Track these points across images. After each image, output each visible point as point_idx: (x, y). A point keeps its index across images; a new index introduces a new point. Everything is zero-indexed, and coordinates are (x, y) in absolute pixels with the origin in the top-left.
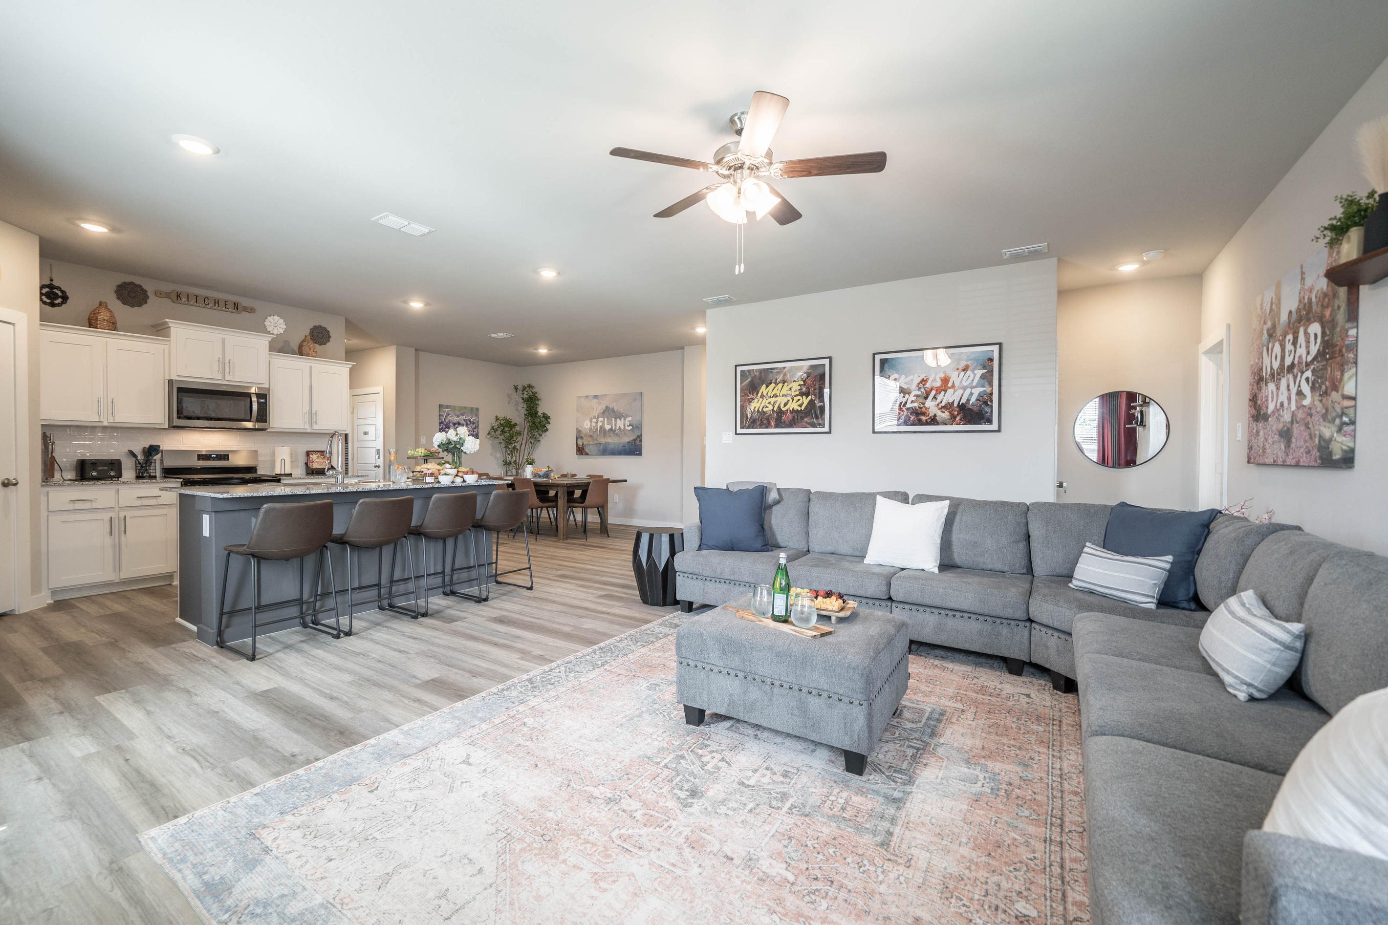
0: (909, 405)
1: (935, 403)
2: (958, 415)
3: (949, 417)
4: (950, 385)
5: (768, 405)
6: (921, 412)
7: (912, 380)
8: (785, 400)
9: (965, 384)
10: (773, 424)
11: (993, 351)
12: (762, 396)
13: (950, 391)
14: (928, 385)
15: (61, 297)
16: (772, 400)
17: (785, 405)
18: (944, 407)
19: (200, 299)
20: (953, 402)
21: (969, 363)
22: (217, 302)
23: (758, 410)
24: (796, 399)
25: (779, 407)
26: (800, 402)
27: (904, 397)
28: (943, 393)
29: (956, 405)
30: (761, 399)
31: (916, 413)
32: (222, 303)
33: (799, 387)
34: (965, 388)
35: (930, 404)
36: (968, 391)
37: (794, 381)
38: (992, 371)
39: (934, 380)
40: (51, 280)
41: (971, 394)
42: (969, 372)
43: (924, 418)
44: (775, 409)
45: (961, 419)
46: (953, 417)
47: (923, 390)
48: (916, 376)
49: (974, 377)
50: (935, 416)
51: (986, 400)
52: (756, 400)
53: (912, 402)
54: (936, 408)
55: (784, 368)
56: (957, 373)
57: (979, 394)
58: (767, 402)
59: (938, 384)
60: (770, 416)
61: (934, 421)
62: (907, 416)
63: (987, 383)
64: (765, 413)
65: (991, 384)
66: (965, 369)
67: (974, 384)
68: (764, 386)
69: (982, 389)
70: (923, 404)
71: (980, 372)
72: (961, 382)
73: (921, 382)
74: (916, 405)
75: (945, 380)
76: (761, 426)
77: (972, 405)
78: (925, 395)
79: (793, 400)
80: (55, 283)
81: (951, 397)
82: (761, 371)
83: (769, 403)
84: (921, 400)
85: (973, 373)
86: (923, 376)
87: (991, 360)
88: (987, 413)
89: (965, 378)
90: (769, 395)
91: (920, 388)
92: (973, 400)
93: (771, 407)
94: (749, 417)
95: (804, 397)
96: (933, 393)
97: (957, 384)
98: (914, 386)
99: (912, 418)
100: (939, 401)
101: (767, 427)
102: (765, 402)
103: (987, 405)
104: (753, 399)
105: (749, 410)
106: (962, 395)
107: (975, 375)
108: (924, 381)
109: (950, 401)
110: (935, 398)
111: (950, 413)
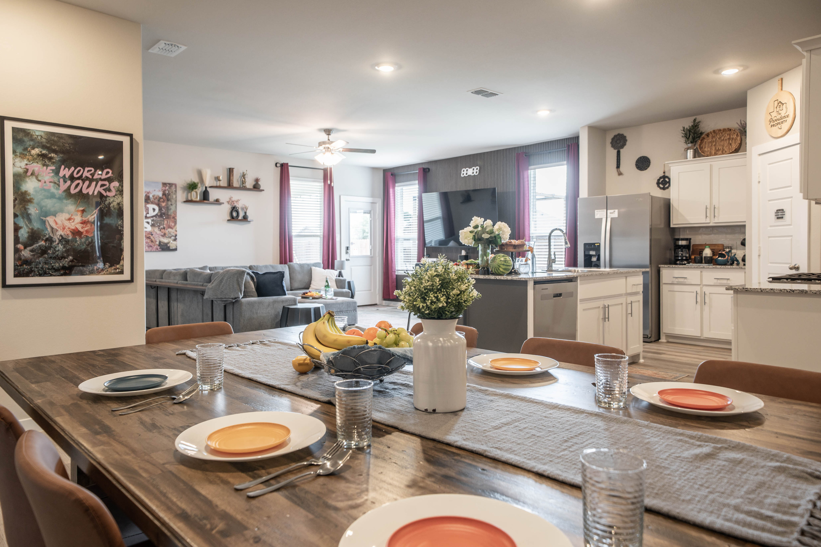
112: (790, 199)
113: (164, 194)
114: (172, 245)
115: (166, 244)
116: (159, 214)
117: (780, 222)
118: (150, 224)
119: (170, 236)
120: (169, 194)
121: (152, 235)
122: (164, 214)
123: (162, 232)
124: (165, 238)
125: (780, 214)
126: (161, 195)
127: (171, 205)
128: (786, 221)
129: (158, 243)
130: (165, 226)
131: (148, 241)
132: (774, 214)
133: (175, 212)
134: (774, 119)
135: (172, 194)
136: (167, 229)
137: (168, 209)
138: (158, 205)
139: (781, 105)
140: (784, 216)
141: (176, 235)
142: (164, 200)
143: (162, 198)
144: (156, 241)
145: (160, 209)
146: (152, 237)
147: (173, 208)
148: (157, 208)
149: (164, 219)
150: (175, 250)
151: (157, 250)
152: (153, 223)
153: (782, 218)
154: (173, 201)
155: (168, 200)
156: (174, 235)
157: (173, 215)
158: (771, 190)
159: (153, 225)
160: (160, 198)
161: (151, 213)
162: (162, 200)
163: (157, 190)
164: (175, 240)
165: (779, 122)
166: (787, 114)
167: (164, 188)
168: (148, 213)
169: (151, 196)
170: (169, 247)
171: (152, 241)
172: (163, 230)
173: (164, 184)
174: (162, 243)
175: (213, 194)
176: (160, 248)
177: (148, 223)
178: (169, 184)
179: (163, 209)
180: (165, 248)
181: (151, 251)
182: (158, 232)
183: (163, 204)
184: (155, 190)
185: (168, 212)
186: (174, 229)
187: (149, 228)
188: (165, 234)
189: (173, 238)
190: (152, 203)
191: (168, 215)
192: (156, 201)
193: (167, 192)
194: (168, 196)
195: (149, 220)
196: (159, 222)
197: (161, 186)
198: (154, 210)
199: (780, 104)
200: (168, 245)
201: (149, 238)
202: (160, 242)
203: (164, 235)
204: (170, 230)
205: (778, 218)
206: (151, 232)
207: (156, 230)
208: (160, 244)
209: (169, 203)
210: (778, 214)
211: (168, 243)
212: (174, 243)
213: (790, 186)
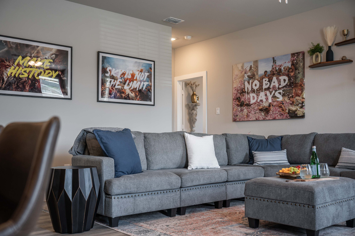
0: (116, 87)
1: (128, 87)
2: (138, 95)
3: (134, 96)
4: (135, 78)
5: (24, 73)
6: (122, 91)
7: (118, 72)
8: (39, 71)
9: (141, 79)
10: (27, 88)
11: (151, 64)
12: (18, 65)
13: (135, 82)
14: (125, 77)
16: (28, 70)
17: (38, 75)
18: (132, 90)
20: (136, 88)
21: (143, 68)
23: (15, 76)
24: (47, 72)
25: (33, 76)
26: (51, 74)
27: (114, 82)
28: (132, 82)
29: (137, 90)
30: (17, 68)
31: (120, 92)
33: (50, 64)
34: (141, 81)
35: (126, 87)
36: (142, 83)
37: (46, 58)
38: (151, 75)
39: (128, 74)
41: (144, 85)
42: (143, 73)
43: (123, 95)
44: (30, 77)
45: (139, 98)
46: (136, 96)
47: (123, 79)
48: (120, 70)
49: (145, 76)
50: (129, 94)
51: (149, 89)
52: (13, 67)
53: (118, 85)
54: (129, 90)
55: (38, 47)
56: (138, 72)
57: (147, 85)
58: (23, 70)
59: (130, 77)
60: (25, 81)
61: (128, 97)
62: (115, 93)
63: (149, 80)
64: (21, 79)
65: (151, 82)
66: (141, 71)
67: (145, 80)
68: (20, 58)
69: (147, 83)
70: (123, 87)
71: (147, 74)
72: (140, 78)
73: (122, 74)
74: (120, 87)
75: (133, 75)
76: (17, 89)
77: (144, 91)
78: (124, 82)
79: (45, 72)
81: (135, 85)
82: (17, 45)
83: (25, 71)
84: (122, 85)
85: (144, 74)
86: (123, 71)
87: (151, 68)
88: (149, 95)
89: (141, 76)
90: (25, 65)
91: (122, 78)
92: (144, 88)
93: (26, 75)
94: (5, 79)
95: (53, 72)
96: (128, 81)
97: (138, 79)
98: (119, 76)
99: (118, 94)
100: (130, 86)
101: (22, 91)
102: (21, 70)
103: (150, 91)
104: (10, 66)
105: (5, 74)
106: (140, 85)
107: (145, 75)
108: (124, 74)
109: (135, 87)
110: (128, 84)
111: (135, 94)
113: (293, 64)
114: (299, 113)
115: (294, 112)
116: (288, 84)
118: (282, 94)
119: (298, 103)
120: (297, 63)
121: (283, 104)
122: (293, 83)
123: (291, 101)
124: (294, 106)
126: (290, 66)
127: (299, 73)
129: (287, 111)
130: (293, 94)
131: (280, 109)
133: (302, 80)
135: (299, 62)
136: (295, 98)
137: (296, 77)
138: (288, 75)
141: (303, 103)
142: (293, 70)
143: (291, 69)
144: (286, 110)
145: (289, 80)
146: (283, 107)
147: (300, 76)
148: (286, 78)
149: (292, 87)
150: (303, 117)
151: (287, 118)
152: (283, 92)
154: (300, 69)
155: (296, 69)
156: (301, 102)
157: (300, 83)
159: (284, 95)
160: (290, 69)
161: (283, 84)
162: (291, 70)
163: (287, 61)
164: (302, 107)
167: (293, 59)
168: (280, 85)
169: (282, 69)
170: (296, 114)
171: (283, 110)
172: (291, 99)
173: (293, 55)
174: (291, 112)
175: (339, 53)
176: (289, 116)
177: (280, 93)
178: (297, 53)
179: (291, 79)
180: (293, 115)
181: (282, 119)
182: (288, 101)
183: (292, 74)
184: (285, 62)
185: (296, 80)
186: (301, 97)
187: (281, 98)
188: (293, 102)
189: (300, 105)
190: (283, 75)
191: (296, 83)
192: (286, 72)
193: (295, 61)
194: (296, 65)
195: (281, 91)
196: (288, 91)
197: (290, 57)
198: (285, 80)
200: (296, 113)
201: (281, 107)
202: (289, 110)
203: (292, 104)
204: (297, 98)
206: (282, 102)
207: (286, 99)
208: (289, 113)
209: (297, 71)
211: (296, 111)
212: (301, 110)
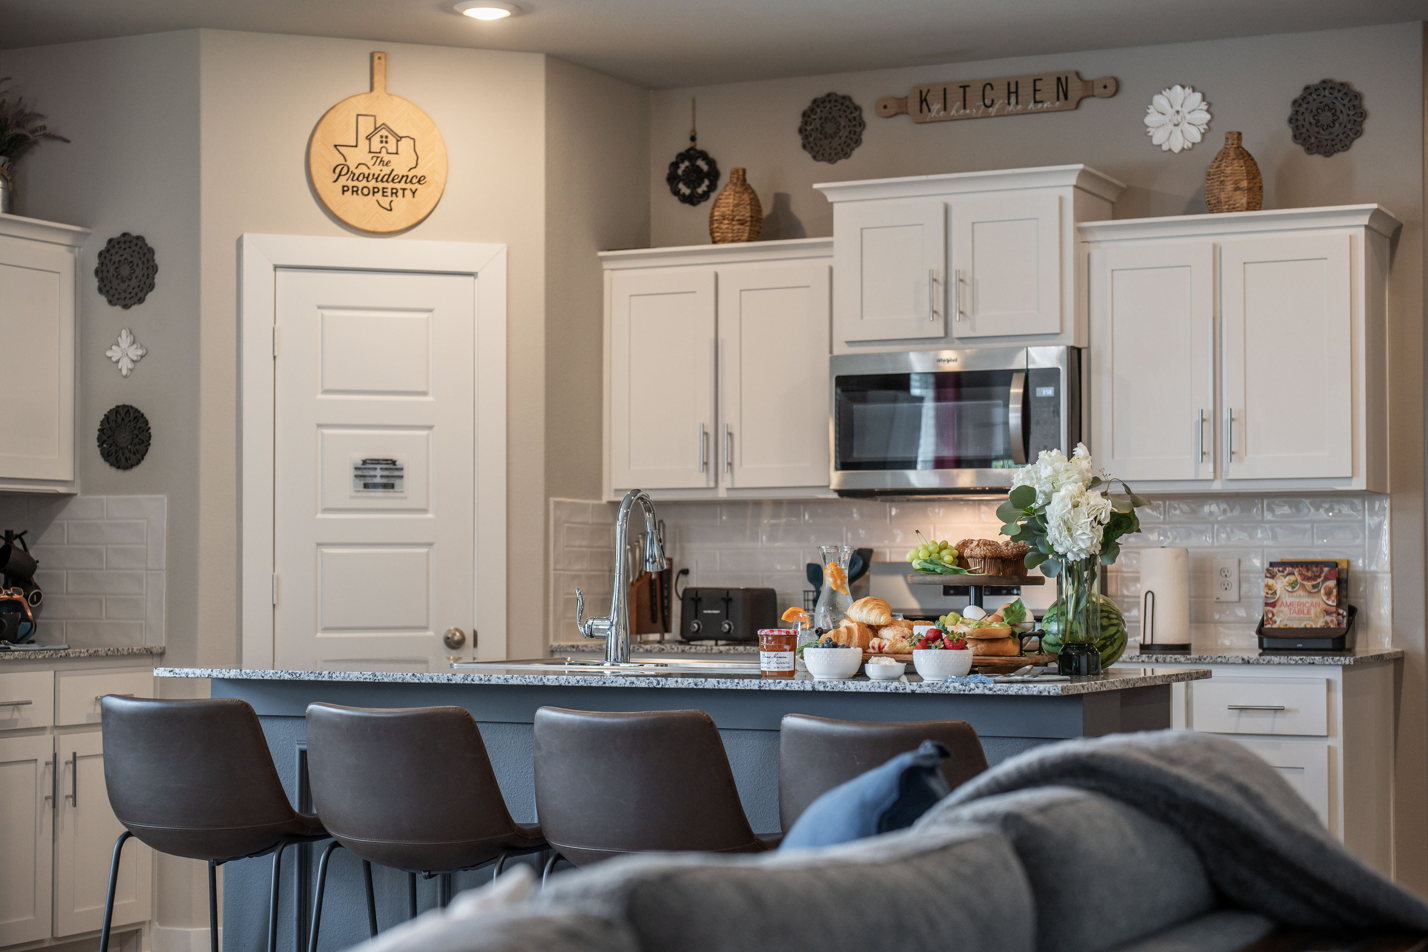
15: (708, 175)
19: (974, 94)
22: (1013, 90)
32: (1026, 91)
40: (693, 139)
80: (700, 145)
112: (424, 433)
117: (378, 498)
125: (379, 473)
128: (405, 498)
132: (350, 473)
134: (357, 172)
139: (392, 140)
140: (397, 482)
153: (392, 486)
158: (326, 392)
165: (380, 185)
166: (418, 172)
199: (384, 133)
205: (366, 486)
210: (372, 473)
213: (425, 393)
